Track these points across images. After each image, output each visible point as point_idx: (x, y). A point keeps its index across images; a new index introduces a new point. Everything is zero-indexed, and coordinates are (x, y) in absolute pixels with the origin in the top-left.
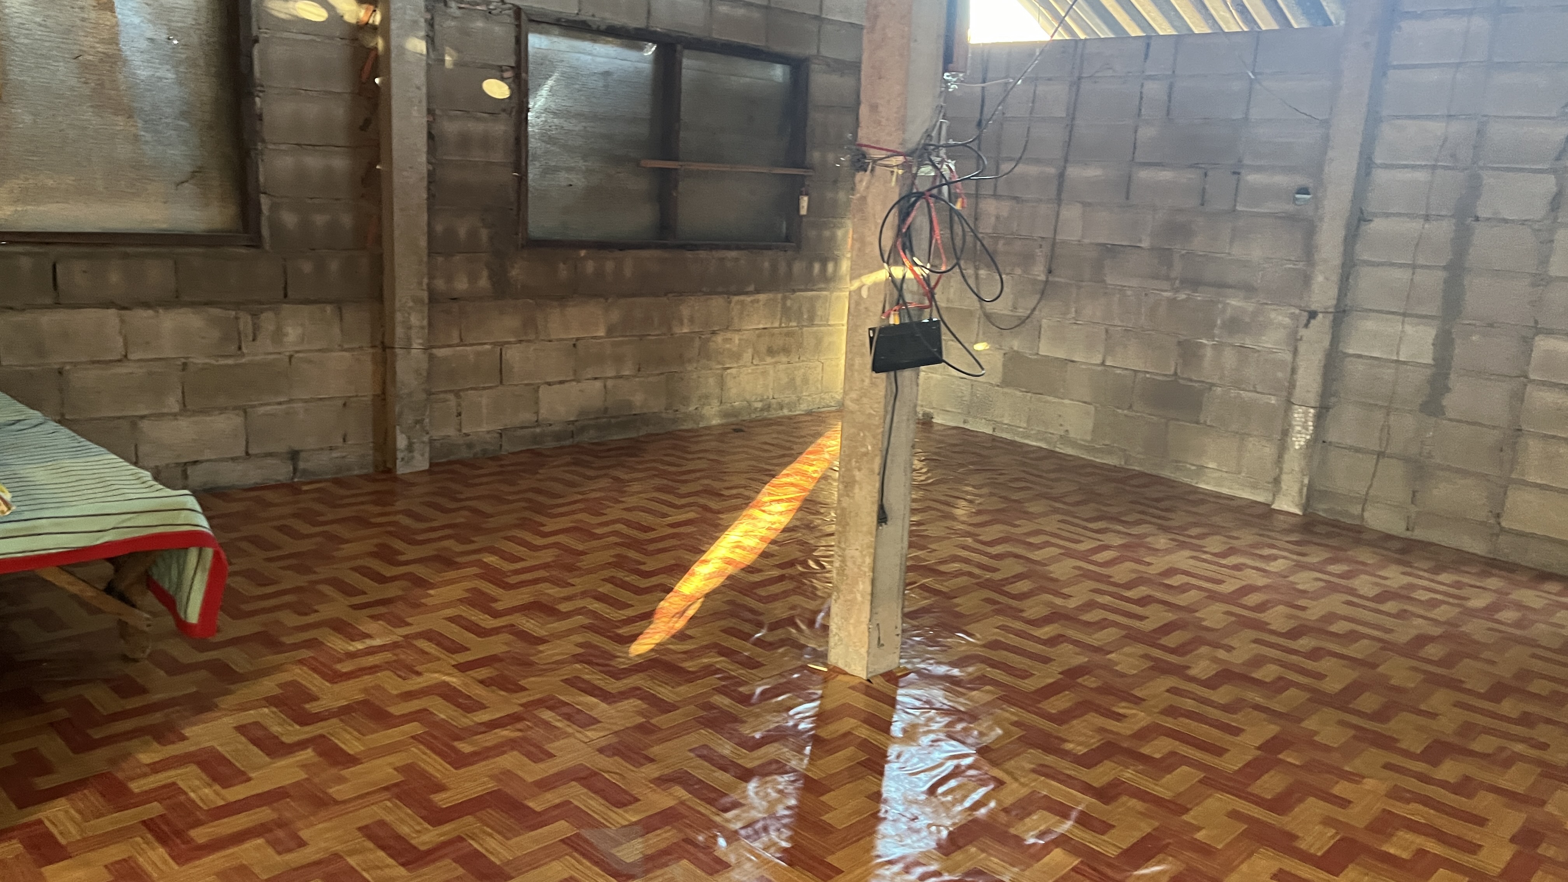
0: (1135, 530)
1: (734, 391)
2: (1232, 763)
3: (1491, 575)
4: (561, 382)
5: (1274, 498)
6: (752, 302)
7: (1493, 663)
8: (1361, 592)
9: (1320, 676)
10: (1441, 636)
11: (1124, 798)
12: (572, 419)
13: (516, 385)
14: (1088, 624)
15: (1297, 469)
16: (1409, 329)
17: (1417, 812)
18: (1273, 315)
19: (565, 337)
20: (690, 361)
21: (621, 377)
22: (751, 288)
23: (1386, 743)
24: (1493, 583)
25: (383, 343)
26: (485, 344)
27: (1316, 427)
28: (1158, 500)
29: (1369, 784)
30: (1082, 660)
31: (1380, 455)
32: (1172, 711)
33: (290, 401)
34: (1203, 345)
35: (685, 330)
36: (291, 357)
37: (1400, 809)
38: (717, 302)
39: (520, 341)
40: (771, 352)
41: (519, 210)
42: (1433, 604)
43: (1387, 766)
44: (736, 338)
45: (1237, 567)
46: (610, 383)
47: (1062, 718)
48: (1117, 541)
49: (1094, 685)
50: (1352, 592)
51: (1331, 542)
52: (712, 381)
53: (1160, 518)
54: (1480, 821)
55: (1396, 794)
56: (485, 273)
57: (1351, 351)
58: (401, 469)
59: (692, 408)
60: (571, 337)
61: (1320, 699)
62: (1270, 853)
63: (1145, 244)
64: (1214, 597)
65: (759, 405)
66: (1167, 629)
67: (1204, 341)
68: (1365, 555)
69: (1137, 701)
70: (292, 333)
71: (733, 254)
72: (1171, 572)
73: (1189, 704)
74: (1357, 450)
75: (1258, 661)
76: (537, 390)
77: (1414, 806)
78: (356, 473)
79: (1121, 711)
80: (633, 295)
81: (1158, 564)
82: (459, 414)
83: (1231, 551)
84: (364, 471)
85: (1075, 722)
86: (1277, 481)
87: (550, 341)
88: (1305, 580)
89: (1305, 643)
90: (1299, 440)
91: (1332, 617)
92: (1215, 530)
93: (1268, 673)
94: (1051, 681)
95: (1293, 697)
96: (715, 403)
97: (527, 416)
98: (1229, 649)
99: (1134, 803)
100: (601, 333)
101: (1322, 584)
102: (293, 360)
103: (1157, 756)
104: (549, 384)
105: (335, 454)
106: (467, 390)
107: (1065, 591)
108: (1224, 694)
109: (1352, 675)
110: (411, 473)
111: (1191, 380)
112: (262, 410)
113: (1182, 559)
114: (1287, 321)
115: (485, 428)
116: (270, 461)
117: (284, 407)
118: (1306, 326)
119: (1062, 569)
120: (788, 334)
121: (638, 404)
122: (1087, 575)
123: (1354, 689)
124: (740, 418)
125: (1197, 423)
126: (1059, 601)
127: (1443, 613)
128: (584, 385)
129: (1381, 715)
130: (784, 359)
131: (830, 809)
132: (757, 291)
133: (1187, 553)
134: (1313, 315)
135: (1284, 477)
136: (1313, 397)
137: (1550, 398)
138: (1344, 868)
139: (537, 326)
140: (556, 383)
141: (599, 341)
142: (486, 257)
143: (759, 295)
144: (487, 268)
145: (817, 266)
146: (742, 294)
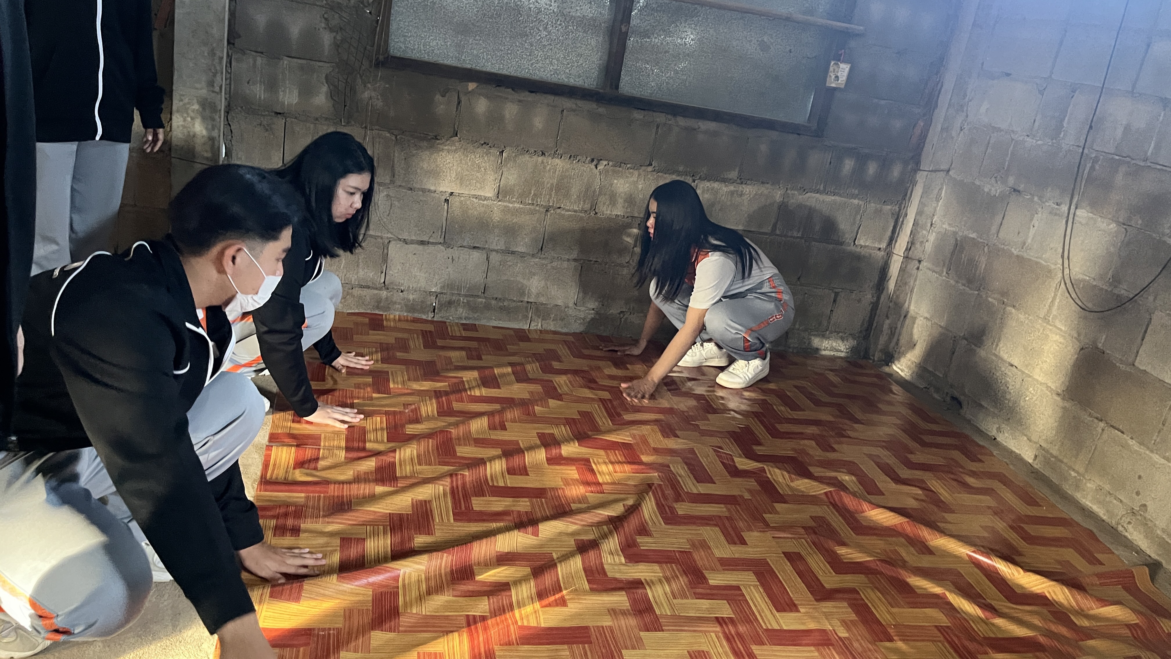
4: (422, 243)
6: (732, 193)
12: (434, 290)
20: (621, 252)
21: (513, 253)
22: (733, 174)
35: (619, 211)
46: (495, 258)
56: (325, 89)
60: (442, 189)
71: (711, 125)
80: (543, 153)
87: (411, 189)
97: (369, 275)
100: (489, 192)
104: (405, 242)
120: (786, 246)
121: (534, 291)
132: (742, 180)
139: (393, 167)
140: (412, 242)
141: (485, 202)
142: (326, 68)
143: (744, 186)
144: (327, 83)
145: (849, 164)
146: (715, 180)
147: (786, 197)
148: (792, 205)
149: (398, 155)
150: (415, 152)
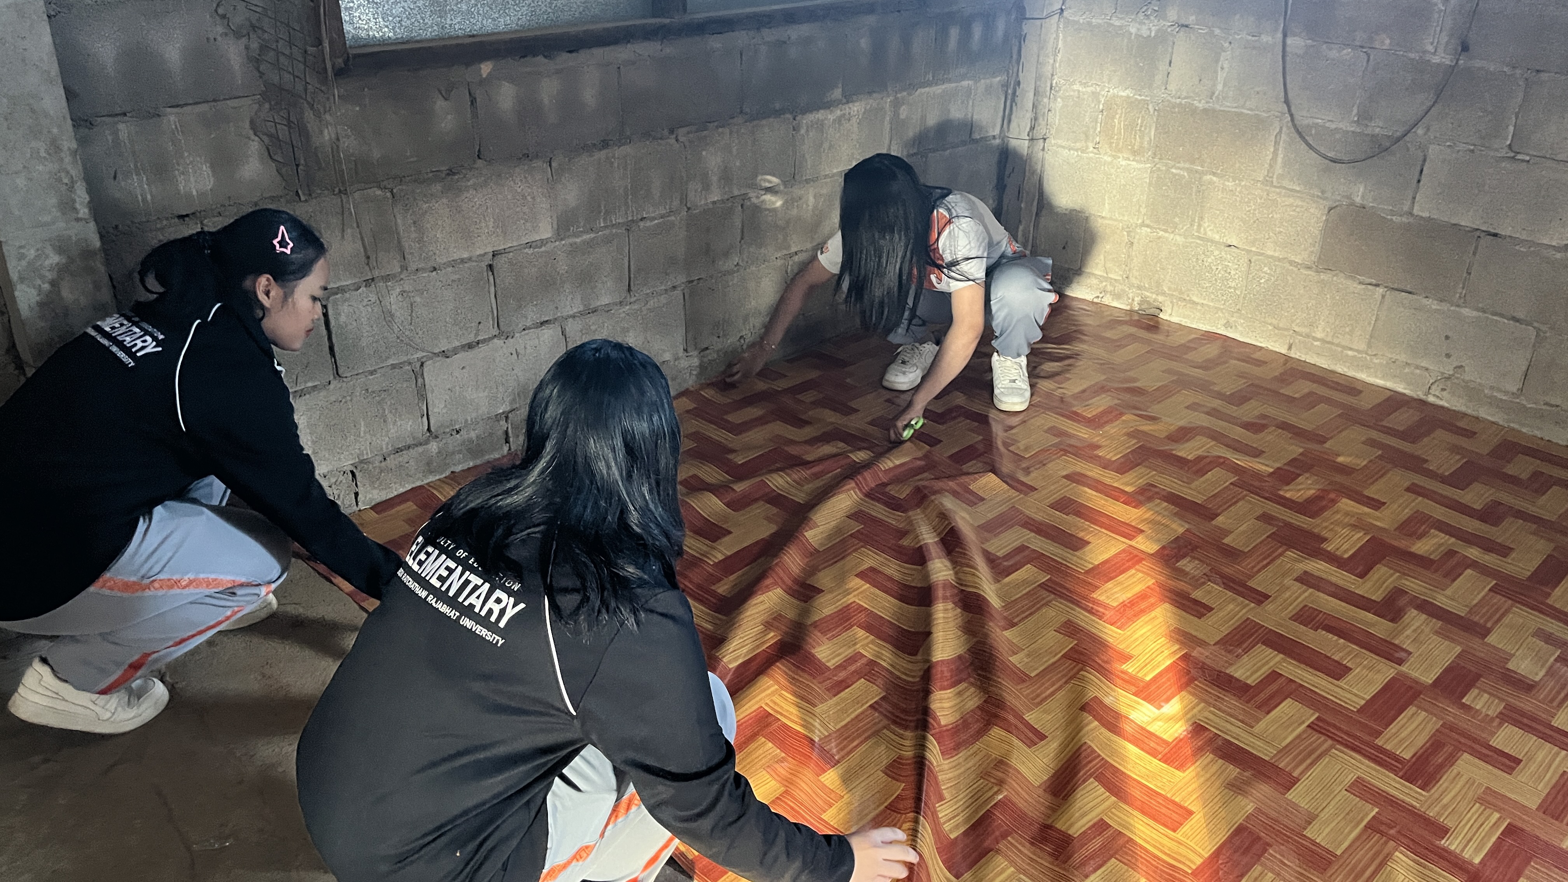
4: (470, 346)
6: (839, 120)
12: (502, 409)
13: (372, 373)
19: (466, 255)
20: (726, 254)
21: (595, 311)
22: (837, 93)
35: (715, 196)
38: (772, 131)
39: (369, 282)
44: (811, 194)
46: (574, 327)
52: (768, 282)
56: (255, 146)
59: (733, 338)
60: (479, 252)
76: (418, 374)
80: (605, 144)
87: (435, 269)
97: (405, 429)
100: (545, 231)
104: (445, 354)
128: (520, 341)
132: (848, 98)
139: (399, 242)
140: (455, 351)
141: (543, 249)
142: (247, 107)
143: (851, 105)
144: (255, 134)
145: (954, 33)
146: (818, 109)
147: (896, 104)
148: (904, 112)
149: (402, 221)
150: (425, 206)
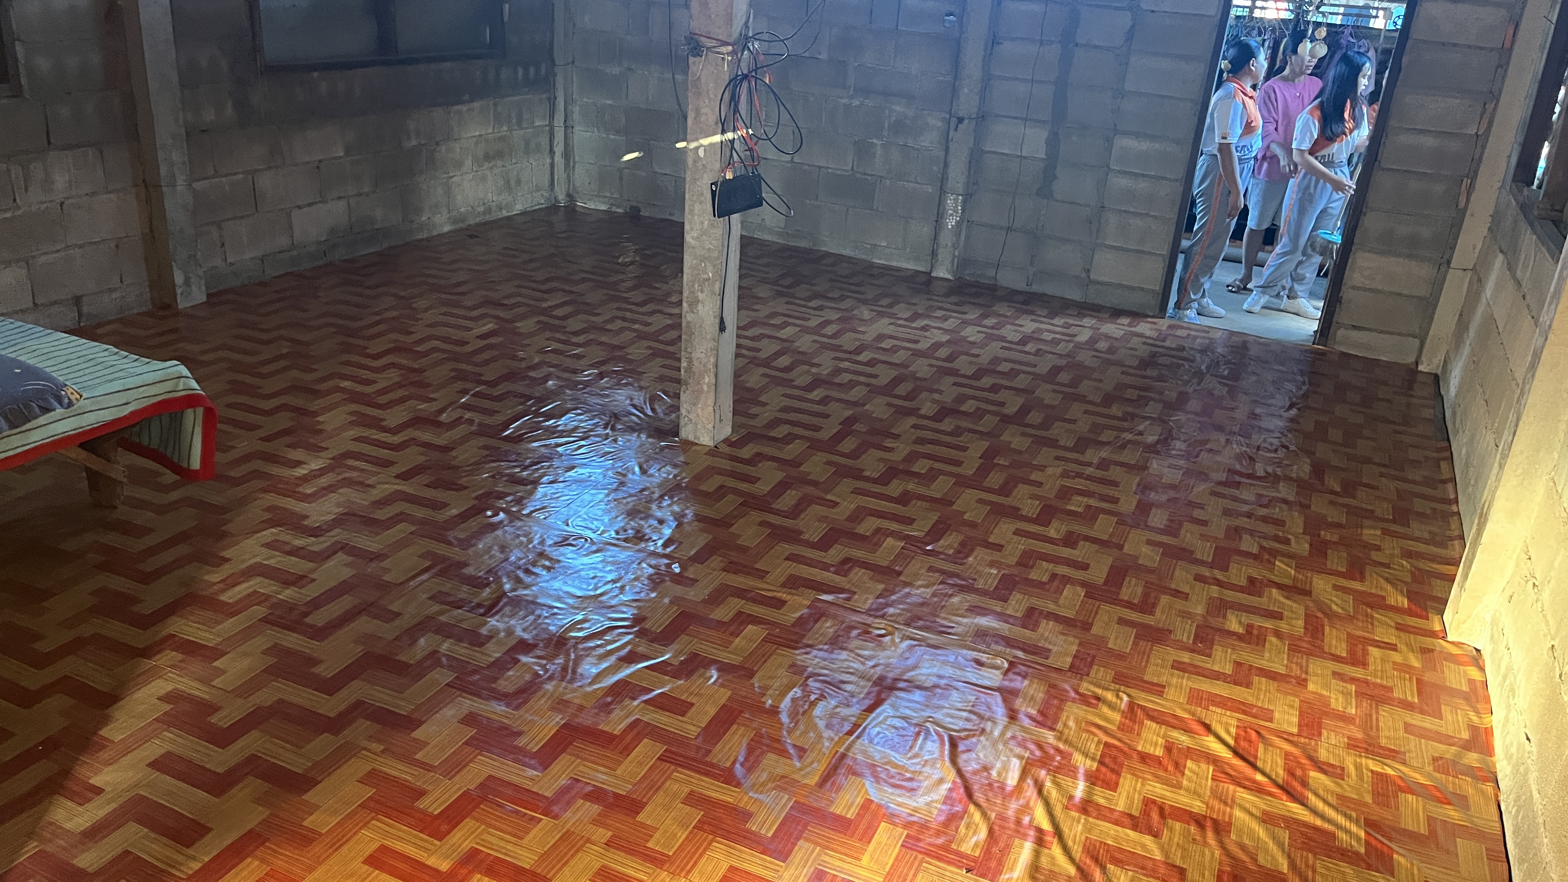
0: (842, 305)
1: (459, 197)
2: (968, 470)
3: (1085, 316)
4: (310, 205)
5: (932, 267)
6: (468, 110)
7: (1101, 381)
8: (1009, 339)
9: (1002, 404)
10: (1066, 366)
11: (914, 502)
12: (323, 239)
13: (270, 212)
14: (840, 385)
15: (949, 244)
16: (1028, 131)
17: (1080, 484)
18: (929, 119)
19: (308, 160)
20: (419, 173)
21: (361, 194)
22: (466, 97)
23: (1053, 443)
24: (1088, 322)
25: (144, 181)
26: (236, 174)
27: (963, 210)
28: (846, 277)
29: (1050, 471)
30: (848, 413)
31: (1009, 229)
32: (921, 441)
33: (68, 247)
34: (873, 145)
35: (414, 142)
36: (62, 204)
37: (1068, 483)
38: (438, 113)
39: (270, 168)
40: (488, 157)
41: (254, 36)
42: (1055, 342)
43: (1057, 458)
44: (457, 146)
45: (924, 328)
46: (352, 201)
47: (854, 455)
48: (835, 316)
49: (864, 430)
50: (1003, 339)
51: (980, 301)
52: (440, 191)
53: (855, 292)
54: (1114, 484)
55: (1065, 474)
56: (230, 102)
57: (987, 149)
58: (183, 304)
59: (424, 218)
60: (313, 159)
61: (1006, 420)
62: (1008, 520)
63: (823, 56)
64: (917, 354)
65: (481, 209)
66: (896, 381)
67: (875, 141)
68: (1003, 308)
69: (896, 437)
70: (60, 180)
71: (448, 65)
72: (881, 337)
73: (929, 435)
74: (993, 227)
75: (961, 399)
76: (289, 215)
77: (1077, 480)
78: (135, 311)
79: (889, 445)
80: (364, 113)
81: (870, 332)
82: (223, 245)
83: (915, 317)
84: (144, 309)
85: (863, 456)
86: (934, 254)
87: (296, 165)
88: (971, 333)
89: (987, 381)
90: (951, 223)
91: (996, 360)
92: (897, 299)
93: (969, 406)
94: (835, 431)
95: (988, 422)
96: (444, 210)
97: (283, 241)
98: (940, 392)
99: (919, 503)
100: (342, 154)
101: (983, 335)
102: (64, 206)
103: (923, 471)
104: (299, 207)
105: (115, 295)
106: (228, 220)
107: (815, 361)
108: (947, 425)
109: (1019, 401)
110: (192, 307)
111: (865, 174)
112: (43, 259)
113: (883, 326)
114: (940, 124)
115: (249, 255)
116: (56, 309)
117: (63, 254)
118: (956, 130)
119: (805, 343)
120: (501, 139)
121: (379, 219)
122: (825, 347)
123: (1024, 410)
124: (467, 223)
125: (872, 209)
126: (814, 370)
127: (1060, 348)
128: (330, 205)
129: (1045, 425)
130: (500, 163)
131: (739, 536)
132: (472, 100)
133: (886, 321)
134: (961, 120)
135: (940, 251)
136: (960, 188)
137: (1123, 182)
138: (1049, 523)
139: (282, 151)
140: (305, 206)
141: (339, 161)
142: (228, 86)
143: (473, 104)
144: (230, 97)
145: (520, 72)
146: (459, 104)
147: (495, 105)
148: (499, 109)
149: (283, 142)
150: (292, 136)
